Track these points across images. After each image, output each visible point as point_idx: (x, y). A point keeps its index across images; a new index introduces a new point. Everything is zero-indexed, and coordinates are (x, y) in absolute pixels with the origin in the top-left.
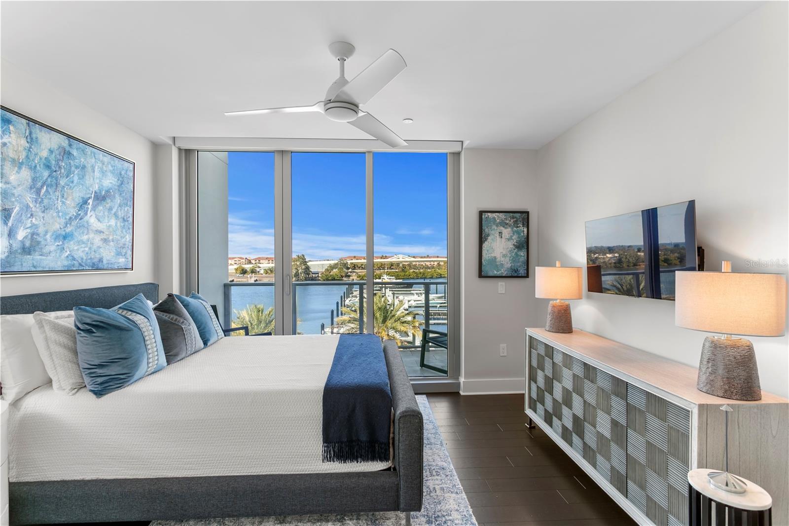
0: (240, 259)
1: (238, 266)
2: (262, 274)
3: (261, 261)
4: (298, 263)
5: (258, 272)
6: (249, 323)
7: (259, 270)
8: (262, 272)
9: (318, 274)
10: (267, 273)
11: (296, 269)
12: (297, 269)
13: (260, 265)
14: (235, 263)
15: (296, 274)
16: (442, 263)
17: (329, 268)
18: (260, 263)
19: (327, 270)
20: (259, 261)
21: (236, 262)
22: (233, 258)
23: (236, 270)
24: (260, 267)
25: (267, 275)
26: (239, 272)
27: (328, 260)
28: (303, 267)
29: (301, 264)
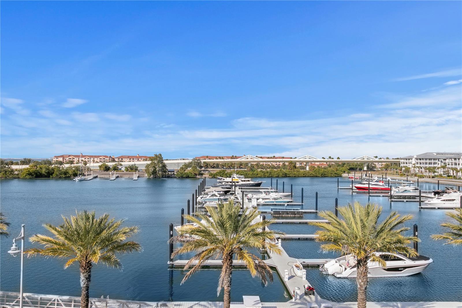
0: (105, 158)
1: (102, 163)
2: (123, 171)
3: (124, 160)
4: (156, 162)
5: (120, 169)
6: (75, 233)
7: (120, 168)
8: (123, 169)
9: (174, 171)
10: (127, 171)
11: (154, 167)
12: (155, 167)
13: (122, 163)
14: (100, 161)
15: (153, 171)
16: (287, 164)
17: (184, 167)
18: (123, 162)
19: (182, 168)
20: (122, 159)
21: (101, 160)
22: (98, 157)
23: (100, 167)
24: (122, 165)
25: (128, 172)
26: (102, 169)
27: (184, 159)
28: (160, 165)
29: (158, 162)
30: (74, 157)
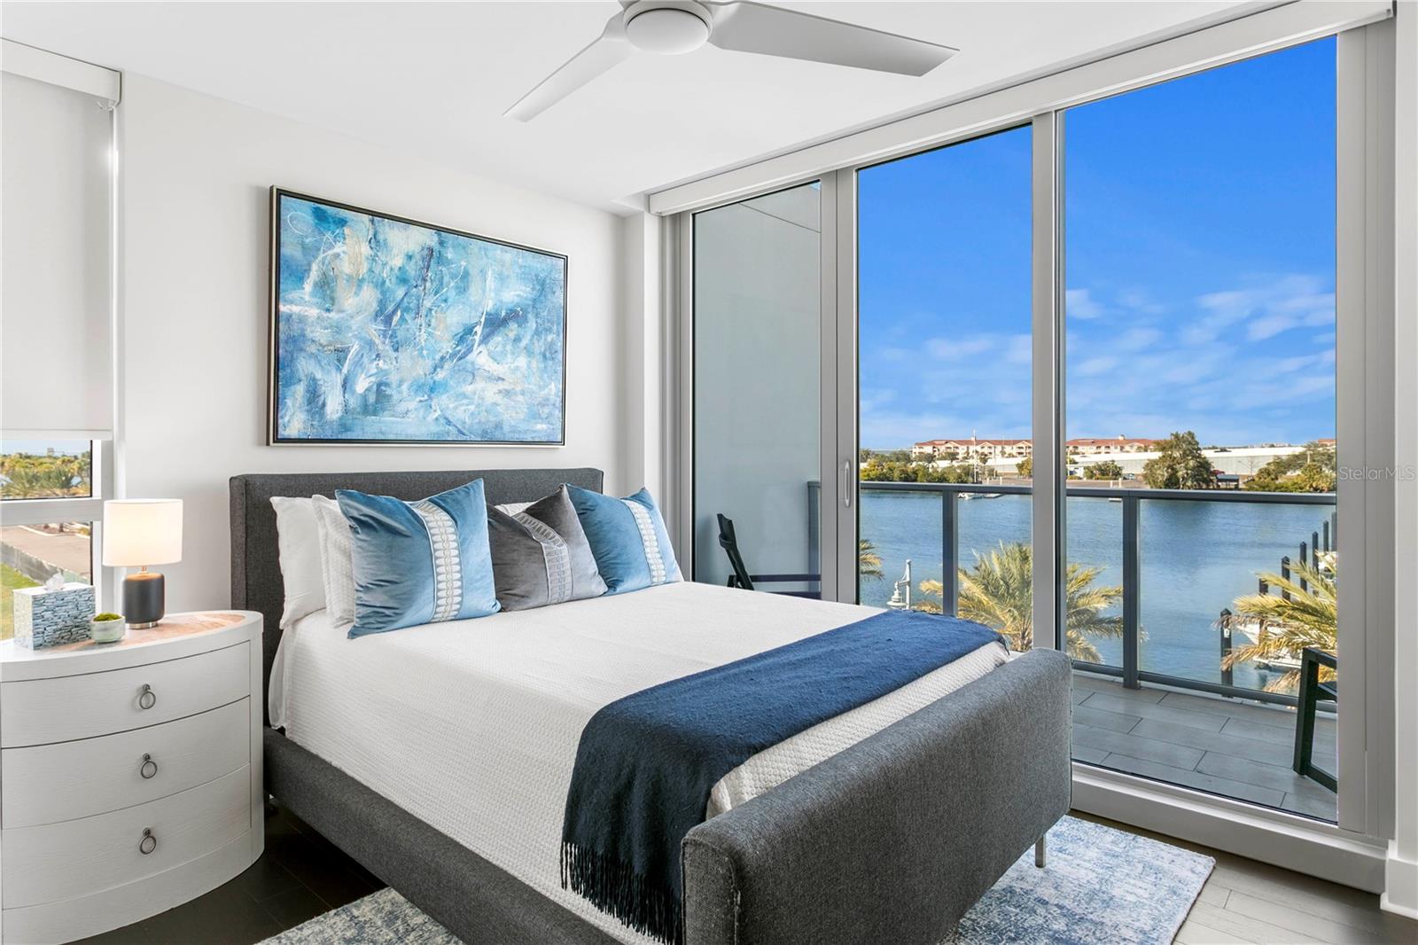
1: (1026, 458)
2: (1080, 478)
3: (1080, 449)
4: (1177, 454)
5: (1071, 473)
6: (1002, 582)
7: (1072, 469)
8: (1080, 473)
9: (1237, 481)
10: (1091, 477)
11: (1170, 467)
12: (1173, 469)
13: (1076, 458)
14: (1020, 453)
15: (1169, 479)
17: (1272, 467)
18: (1078, 454)
19: (1265, 472)
20: (1076, 448)
21: (1021, 451)
22: (1015, 442)
23: (1020, 467)
24: (1076, 463)
25: (1093, 481)
26: (1025, 472)
27: (1272, 446)
28: (1192, 463)
29: (1185, 455)
30: (957, 445)
